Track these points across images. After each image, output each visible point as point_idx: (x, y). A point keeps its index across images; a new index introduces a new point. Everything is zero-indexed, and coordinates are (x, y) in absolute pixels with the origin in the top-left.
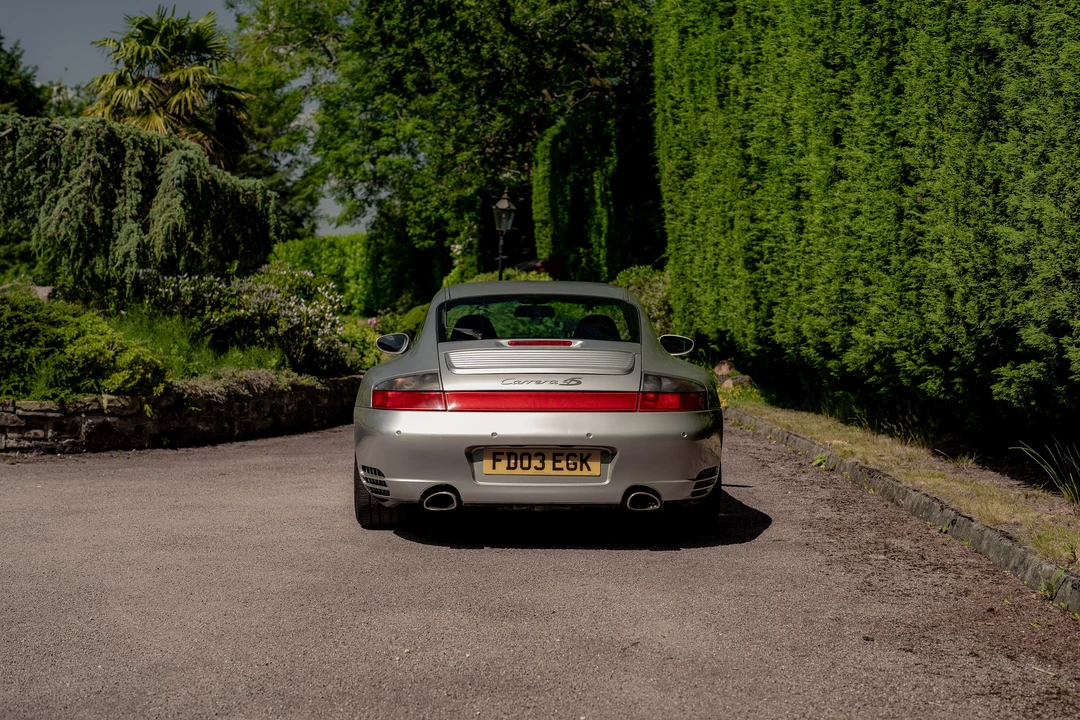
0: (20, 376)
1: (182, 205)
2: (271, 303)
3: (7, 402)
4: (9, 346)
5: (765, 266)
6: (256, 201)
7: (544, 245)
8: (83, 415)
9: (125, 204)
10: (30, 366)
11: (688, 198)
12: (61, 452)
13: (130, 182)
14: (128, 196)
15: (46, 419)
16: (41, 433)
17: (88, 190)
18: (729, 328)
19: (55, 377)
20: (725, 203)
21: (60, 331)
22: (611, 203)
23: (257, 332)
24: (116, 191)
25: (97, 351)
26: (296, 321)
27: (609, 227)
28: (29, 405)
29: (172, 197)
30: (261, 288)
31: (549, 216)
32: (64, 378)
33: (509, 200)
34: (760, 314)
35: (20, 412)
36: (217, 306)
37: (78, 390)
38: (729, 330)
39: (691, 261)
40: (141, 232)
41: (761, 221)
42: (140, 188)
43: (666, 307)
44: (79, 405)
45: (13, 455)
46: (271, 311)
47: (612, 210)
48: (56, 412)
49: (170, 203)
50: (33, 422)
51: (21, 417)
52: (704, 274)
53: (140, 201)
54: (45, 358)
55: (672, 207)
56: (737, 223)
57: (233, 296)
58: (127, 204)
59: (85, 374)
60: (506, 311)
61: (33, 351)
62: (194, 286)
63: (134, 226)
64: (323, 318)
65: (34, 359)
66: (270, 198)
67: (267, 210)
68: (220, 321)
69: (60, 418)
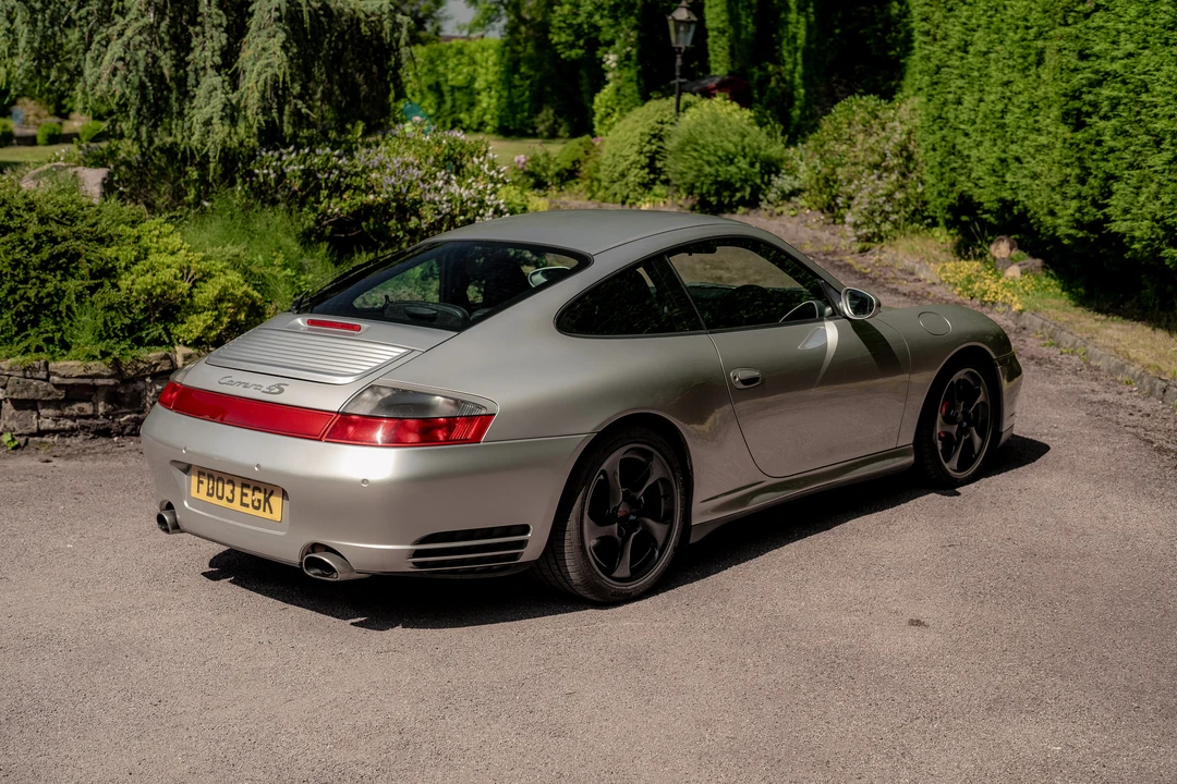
0: (56, 323)
1: (284, 47)
2: (411, 183)
3: (36, 364)
4: (37, 278)
5: (1102, 124)
6: (382, 29)
7: (719, 59)
8: (148, 380)
9: (204, 49)
10: (69, 308)
11: (956, 16)
12: (118, 434)
13: (210, 16)
14: (208, 35)
15: (95, 388)
16: (88, 408)
17: (152, 29)
18: (1021, 198)
19: (105, 324)
20: (1027, 28)
21: (110, 252)
22: (811, 10)
23: (392, 223)
24: (191, 29)
25: (165, 283)
26: (445, 208)
27: (808, 41)
28: (69, 367)
29: (270, 36)
30: (396, 161)
31: (726, 24)
32: (118, 325)
33: (688, 9)
34: (1085, 190)
35: (56, 379)
36: (336, 189)
37: (139, 342)
38: (1019, 202)
39: (959, 102)
40: (228, 88)
41: (1098, 57)
42: (225, 24)
43: (905, 154)
44: (141, 366)
45: (50, 440)
46: (411, 195)
47: (812, 18)
48: (108, 377)
49: (266, 45)
50: (75, 392)
51: (58, 386)
52: (978, 121)
53: (224, 42)
54: (91, 295)
55: (927, 26)
56: (1051, 59)
57: (357, 174)
58: (206, 48)
59: (149, 317)
60: (688, 148)
61: (72, 285)
62: (304, 163)
63: (217, 81)
64: (482, 203)
65: (73, 297)
66: (401, 25)
67: (398, 41)
68: (341, 210)
69: (116, 385)
